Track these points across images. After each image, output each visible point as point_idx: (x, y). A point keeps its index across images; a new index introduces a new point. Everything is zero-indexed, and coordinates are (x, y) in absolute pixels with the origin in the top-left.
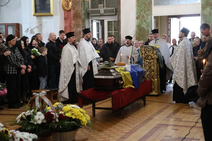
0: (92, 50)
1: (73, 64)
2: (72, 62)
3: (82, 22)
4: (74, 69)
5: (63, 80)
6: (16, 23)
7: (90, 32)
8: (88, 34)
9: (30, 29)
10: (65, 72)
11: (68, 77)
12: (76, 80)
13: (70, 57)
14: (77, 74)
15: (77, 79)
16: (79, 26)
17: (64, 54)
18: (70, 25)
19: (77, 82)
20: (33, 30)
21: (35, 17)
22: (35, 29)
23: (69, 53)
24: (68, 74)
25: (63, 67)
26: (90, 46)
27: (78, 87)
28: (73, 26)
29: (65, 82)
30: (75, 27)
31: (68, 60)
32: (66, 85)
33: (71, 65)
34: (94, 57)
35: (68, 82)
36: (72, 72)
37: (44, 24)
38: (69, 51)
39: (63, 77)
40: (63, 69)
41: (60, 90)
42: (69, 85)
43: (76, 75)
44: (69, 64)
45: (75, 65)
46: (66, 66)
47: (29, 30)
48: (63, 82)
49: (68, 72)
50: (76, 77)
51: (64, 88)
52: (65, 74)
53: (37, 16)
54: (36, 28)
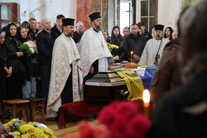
0: (100, 44)
1: (69, 64)
2: (68, 60)
3: (103, 3)
4: (70, 70)
5: (55, 87)
6: (12, 3)
7: (100, 18)
9: (28, 12)
10: (57, 75)
11: (61, 82)
12: (73, 87)
13: (64, 54)
14: (75, 78)
15: (75, 86)
16: (98, 8)
17: (56, 50)
18: (85, 7)
19: (74, 90)
20: (33, 13)
22: (35, 11)
23: (63, 48)
24: (61, 79)
25: (54, 68)
27: (76, 98)
28: (90, 9)
29: (57, 90)
30: (92, 10)
31: (61, 58)
32: (59, 94)
34: (101, 55)
35: (61, 90)
36: (68, 75)
38: (63, 45)
39: (55, 83)
40: (55, 71)
41: (50, 101)
42: (62, 94)
43: (73, 80)
44: (63, 63)
45: (71, 66)
46: (59, 67)
47: (27, 13)
48: (55, 90)
49: (61, 75)
50: (73, 82)
51: (56, 98)
52: (57, 79)
54: (37, 10)
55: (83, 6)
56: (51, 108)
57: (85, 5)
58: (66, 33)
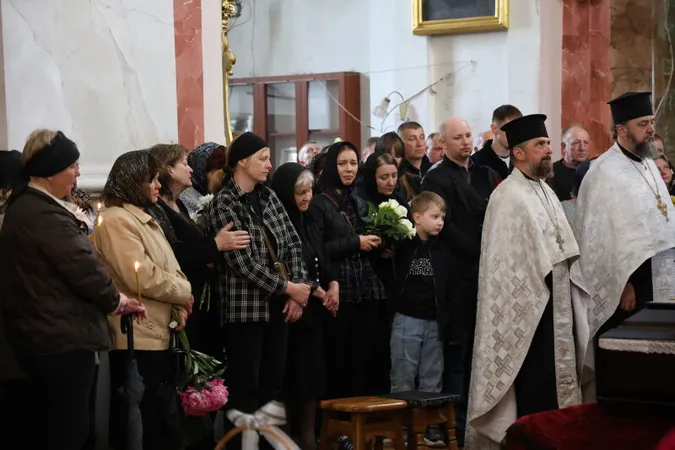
1: (540, 274)
2: (537, 263)
3: (658, 57)
4: (545, 298)
5: (492, 356)
6: (345, 73)
7: (651, 113)
8: (633, 123)
9: (395, 100)
10: (499, 315)
11: (516, 339)
12: (558, 356)
13: (523, 242)
14: (563, 325)
15: (564, 352)
16: (639, 77)
17: (495, 225)
18: (594, 75)
19: (560, 366)
20: (413, 102)
21: (424, 40)
22: (419, 99)
23: (518, 221)
24: (515, 327)
25: (490, 289)
26: (645, 187)
27: (567, 393)
28: (611, 79)
29: (502, 366)
30: (618, 84)
31: (514, 254)
32: (508, 380)
33: (533, 281)
34: (661, 243)
35: (516, 365)
36: (539, 312)
37: (463, 72)
38: (520, 209)
39: (493, 342)
40: (491, 302)
41: (479, 404)
43: (557, 331)
44: (520, 274)
45: (549, 280)
46: (507, 287)
47: (391, 105)
48: (493, 367)
49: (514, 313)
50: (557, 339)
51: (497, 394)
52: (501, 329)
53: (433, 35)
54: (426, 94)
55: (587, 71)
56: (483, 430)
57: (593, 67)
58: (527, 168)
